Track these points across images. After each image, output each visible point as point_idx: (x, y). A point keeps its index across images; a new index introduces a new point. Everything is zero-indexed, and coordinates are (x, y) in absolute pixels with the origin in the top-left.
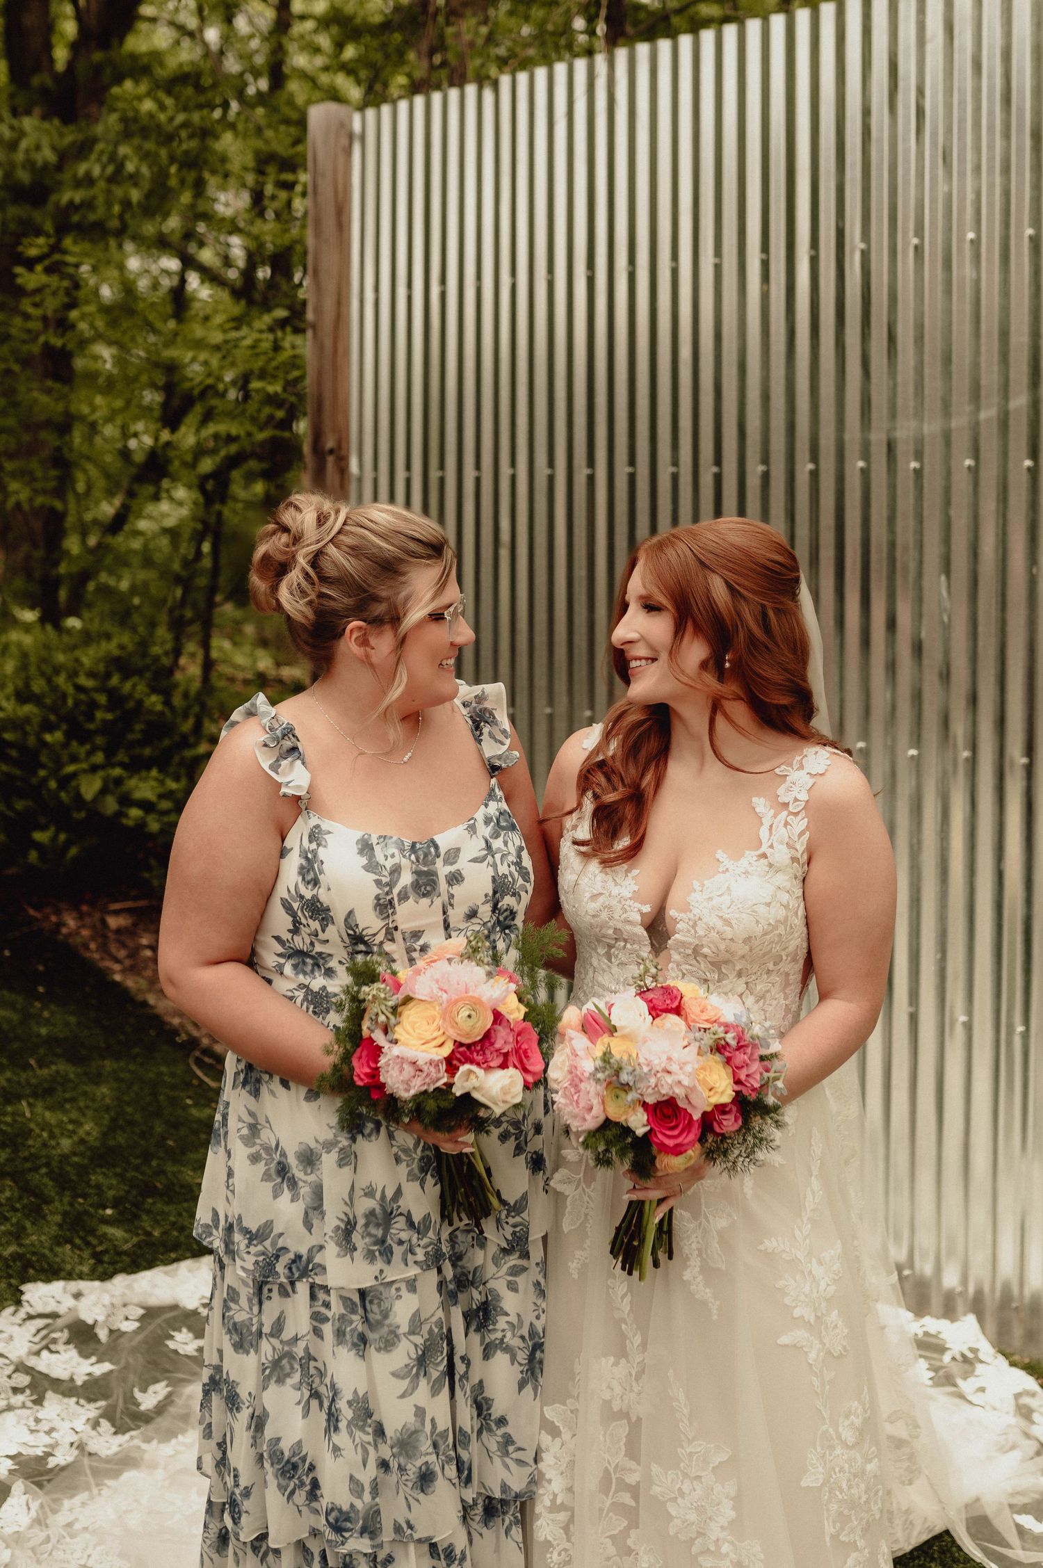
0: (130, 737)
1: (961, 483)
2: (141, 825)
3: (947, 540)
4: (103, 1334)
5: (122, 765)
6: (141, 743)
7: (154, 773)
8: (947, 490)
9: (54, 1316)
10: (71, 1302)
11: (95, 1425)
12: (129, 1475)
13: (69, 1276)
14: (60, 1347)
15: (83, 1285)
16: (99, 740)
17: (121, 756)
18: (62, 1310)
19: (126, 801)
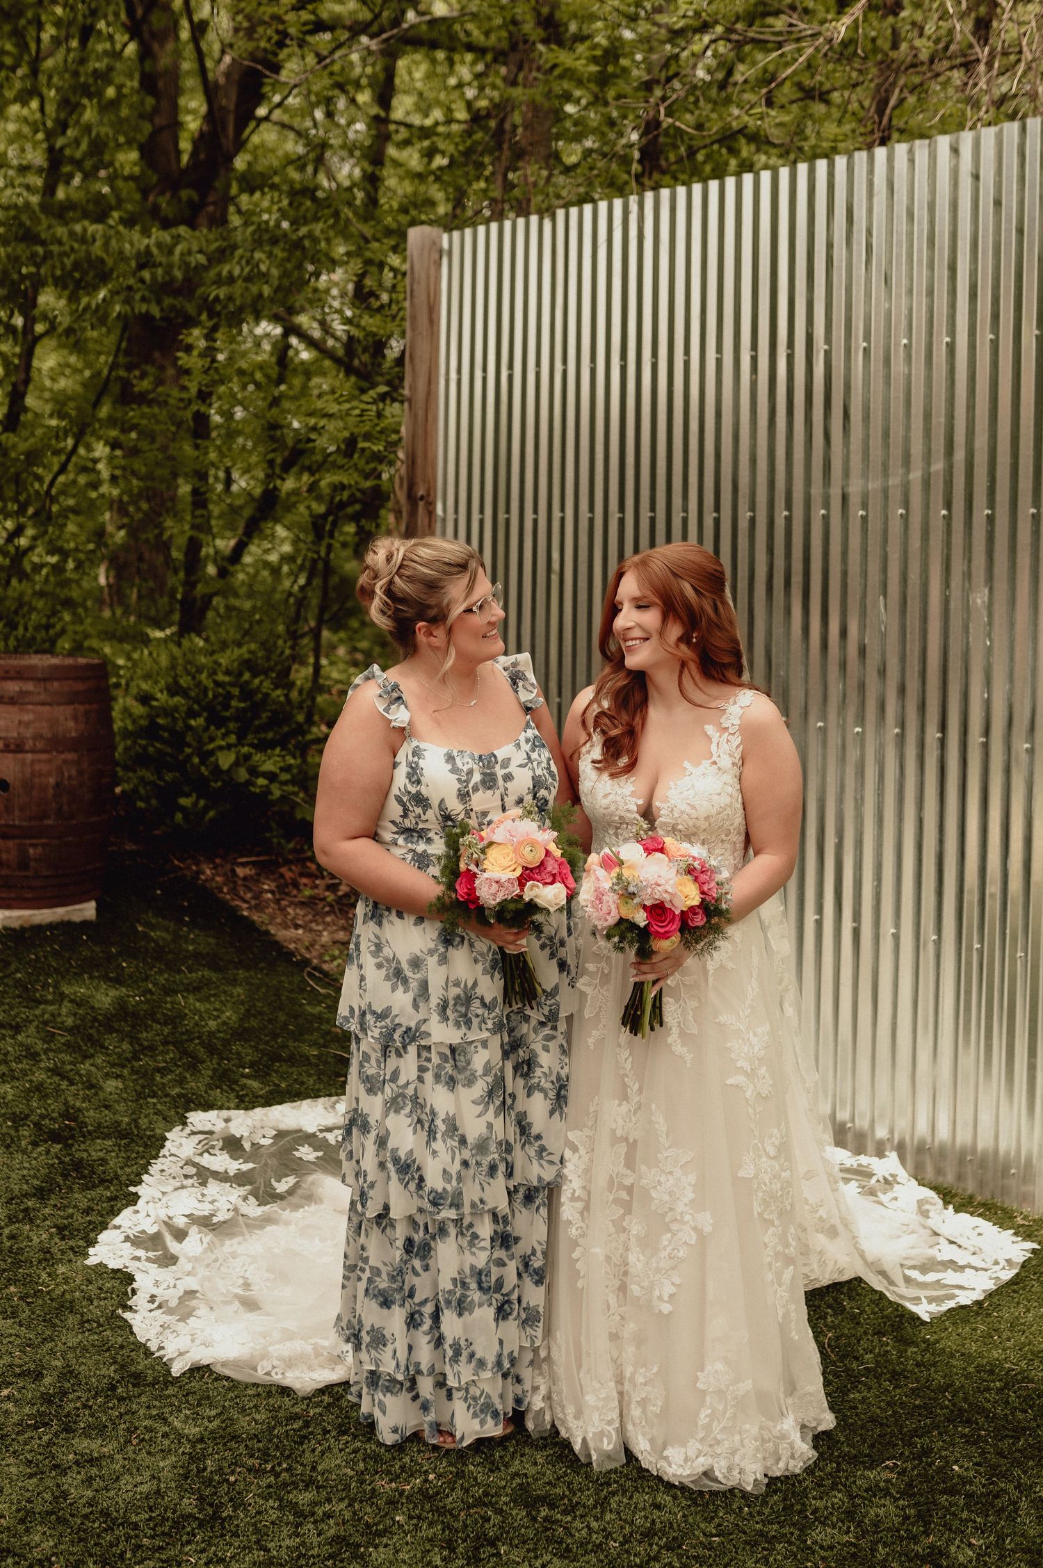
0: (257, 722)
1: (895, 527)
2: (267, 791)
3: (884, 570)
4: (247, 1146)
5: (252, 745)
6: (265, 728)
7: (278, 751)
8: (885, 532)
9: (211, 1133)
10: (223, 1124)
11: (245, 1199)
12: (269, 1229)
13: (221, 1108)
14: (217, 1152)
15: (233, 1113)
16: (232, 726)
17: (250, 737)
18: (217, 1129)
19: (254, 772)
